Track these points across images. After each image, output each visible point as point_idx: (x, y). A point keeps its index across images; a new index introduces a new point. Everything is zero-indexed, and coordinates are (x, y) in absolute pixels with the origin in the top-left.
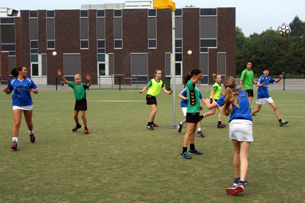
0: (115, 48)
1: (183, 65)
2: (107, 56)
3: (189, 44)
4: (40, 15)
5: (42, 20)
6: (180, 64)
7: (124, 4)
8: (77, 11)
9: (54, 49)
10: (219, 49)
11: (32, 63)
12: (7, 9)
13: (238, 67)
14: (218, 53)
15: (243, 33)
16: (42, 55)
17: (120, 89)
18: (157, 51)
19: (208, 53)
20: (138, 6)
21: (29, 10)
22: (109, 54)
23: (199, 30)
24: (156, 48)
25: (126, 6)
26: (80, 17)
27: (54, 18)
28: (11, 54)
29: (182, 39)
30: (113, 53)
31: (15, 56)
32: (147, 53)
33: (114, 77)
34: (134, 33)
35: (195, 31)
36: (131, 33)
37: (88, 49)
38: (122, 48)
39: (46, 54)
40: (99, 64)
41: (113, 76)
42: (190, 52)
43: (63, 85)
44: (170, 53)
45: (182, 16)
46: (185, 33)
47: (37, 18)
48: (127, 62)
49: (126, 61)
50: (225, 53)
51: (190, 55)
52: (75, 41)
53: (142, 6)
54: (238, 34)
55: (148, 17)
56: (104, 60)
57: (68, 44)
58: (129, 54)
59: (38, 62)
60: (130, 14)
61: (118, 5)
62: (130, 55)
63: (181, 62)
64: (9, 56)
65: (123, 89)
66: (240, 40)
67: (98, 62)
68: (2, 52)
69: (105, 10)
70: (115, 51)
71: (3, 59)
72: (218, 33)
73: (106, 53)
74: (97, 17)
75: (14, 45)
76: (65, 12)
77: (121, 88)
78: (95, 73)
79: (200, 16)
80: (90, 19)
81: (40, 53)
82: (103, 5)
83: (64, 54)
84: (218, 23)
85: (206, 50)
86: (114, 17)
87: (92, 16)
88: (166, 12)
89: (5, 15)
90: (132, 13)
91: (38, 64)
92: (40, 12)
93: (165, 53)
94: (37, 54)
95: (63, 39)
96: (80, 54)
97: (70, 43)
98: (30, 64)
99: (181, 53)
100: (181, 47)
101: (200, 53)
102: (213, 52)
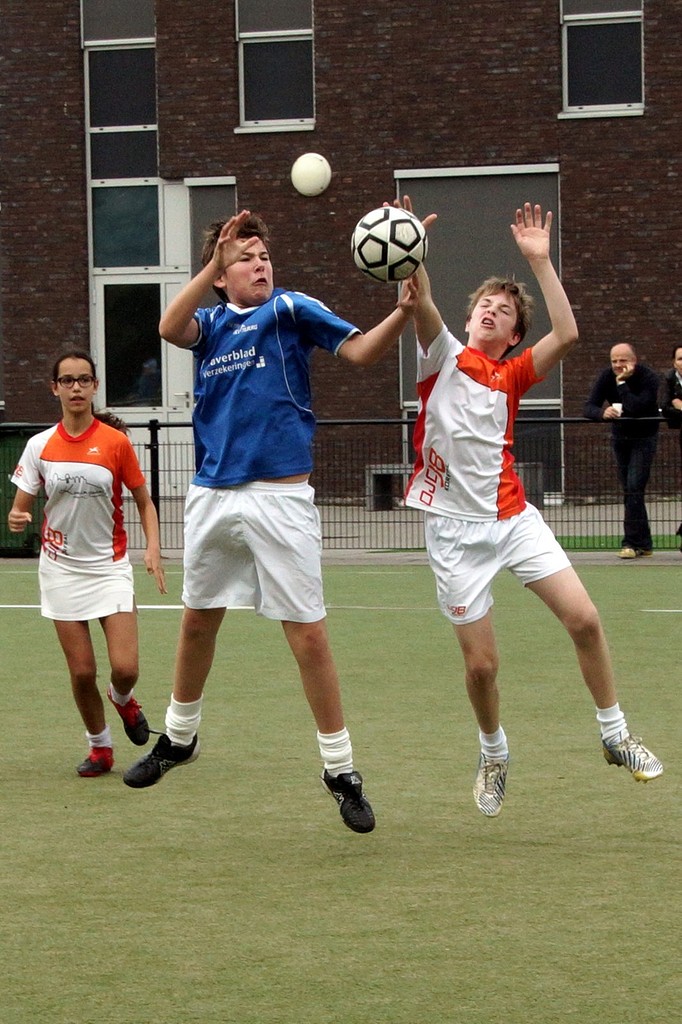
9: (308, 124)
16: (193, 188)
37: (636, 109)
39: (231, 180)
43: (382, 504)
52: (504, 38)
57: (438, 70)
59: (157, 263)
81: (175, 177)
83: (399, 174)
91: (158, 285)
94: (152, 181)
95: (393, 20)
96: (553, 174)
97: (459, 62)
98: (86, 289)
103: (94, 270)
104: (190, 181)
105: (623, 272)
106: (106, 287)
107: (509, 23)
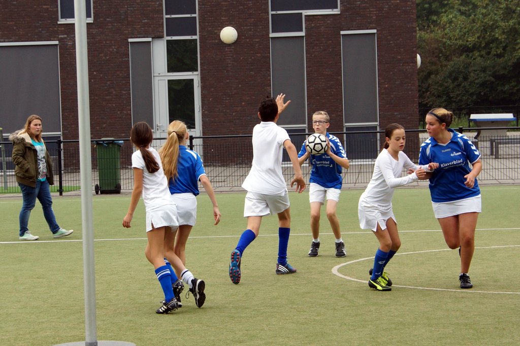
1: (203, 88)
6: (191, 81)
10: (351, 18)
14: (342, 33)
19: (302, 34)
32: (57, 42)
42: (229, 34)
44: (149, 39)
50: (374, 31)
51: (229, 45)
63: (195, 77)
85: (294, 23)
93: (130, 40)
99: (194, 37)
100: (193, 15)
101: (272, 35)
102: (322, 29)
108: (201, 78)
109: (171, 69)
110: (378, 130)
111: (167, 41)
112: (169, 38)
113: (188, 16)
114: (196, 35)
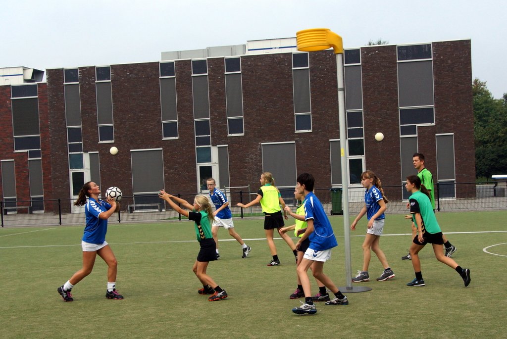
0: (229, 135)
1: (367, 163)
2: (214, 152)
3: (378, 120)
4: (83, 77)
5: (87, 87)
6: (361, 159)
7: (244, 46)
8: (153, 66)
9: (113, 141)
10: (440, 127)
11: (72, 171)
12: (24, 70)
13: (480, 161)
14: (436, 135)
15: (489, 91)
16: (90, 154)
17: (242, 216)
18: (313, 136)
19: (416, 135)
20: (272, 48)
21: (63, 69)
22: (218, 146)
23: (396, 90)
24: (310, 131)
25: (249, 50)
26: (160, 77)
27: (110, 81)
28: (32, 154)
29: (362, 110)
30: (227, 145)
31: (40, 158)
32: (294, 142)
33: (229, 192)
34: (266, 102)
35: (388, 93)
36: (260, 103)
37: (177, 138)
38: (243, 134)
39: (98, 152)
40: (201, 168)
41: (228, 189)
42: (379, 136)
43: (131, 212)
44: (337, 140)
45: (360, 64)
46: (369, 97)
47: (78, 83)
48: (255, 160)
49: (252, 159)
50: (453, 134)
51: (380, 142)
52: (151, 125)
53: (280, 48)
54: (479, 93)
55: (293, 69)
56: (209, 160)
57: (138, 131)
58: (257, 145)
59: (83, 168)
60: (257, 65)
61: (232, 49)
62: (261, 147)
63: (363, 158)
64: (29, 159)
65: (249, 215)
66: (484, 105)
67: (197, 164)
68: (16, 151)
69: (208, 59)
70: (229, 141)
71: (18, 166)
72: (436, 94)
73: (214, 145)
74: (192, 75)
75: (39, 137)
76: (131, 69)
77: (243, 213)
78: (192, 185)
79: (398, 61)
80: (180, 79)
81: (86, 152)
82: (203, 50)
83: (131, 150)
84: (435, 75)
85: (412, 130)
86: (226, 73)
87: (184, 74)
88: (328, 57)
89: (19, 81)
90: (262, 63)
91: (83, 173)
92: (83, 72)
93: (330, 140)
94: (81, 153)
95: (129, 122)
96: (161, 150)
97: (142, 129)
98: (69, 174)
99: (362, 138)
100: (362, 127)
101: (401, 136)
102: (426, 133)
103: (70, 170)
104: (89, 152)
105: (175, 168)
106: (73, 173)
107: (152, 122)
108: (366, 158)
109: (351, 153)
110: (455, 182)
111: (349, 140)
112: (350, 139)
113: (359, 128)
114: (363, 137)
